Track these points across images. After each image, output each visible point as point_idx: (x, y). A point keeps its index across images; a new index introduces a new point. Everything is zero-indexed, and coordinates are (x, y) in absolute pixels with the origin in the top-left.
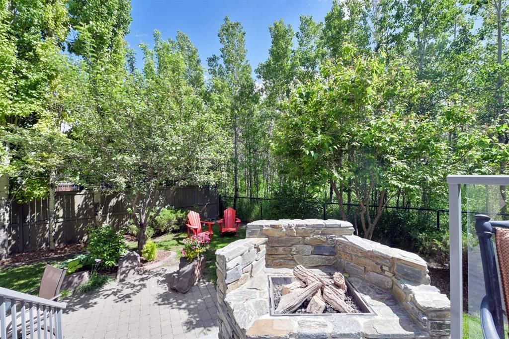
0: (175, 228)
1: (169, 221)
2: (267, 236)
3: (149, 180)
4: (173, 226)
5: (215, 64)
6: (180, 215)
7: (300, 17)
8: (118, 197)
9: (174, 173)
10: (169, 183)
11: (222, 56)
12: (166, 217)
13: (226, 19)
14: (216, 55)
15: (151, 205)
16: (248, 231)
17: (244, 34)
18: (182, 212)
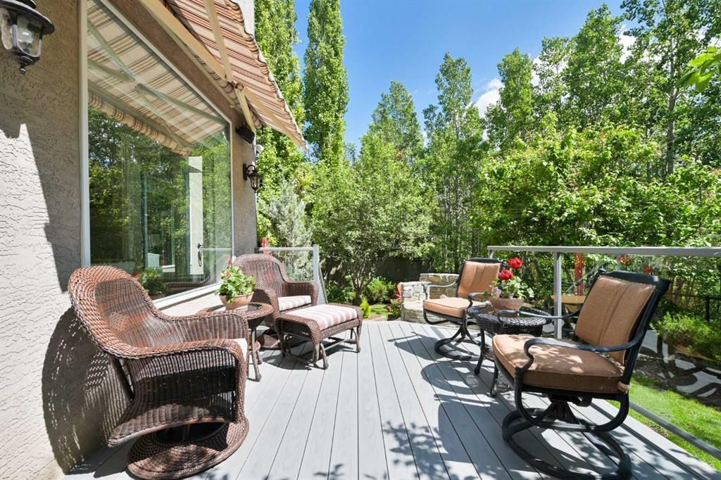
0: (386, 299)
1: (381, 292)
2: (430, 281)
3: (365, 250)
4: (384, 297)
5: (432, 115)
6: (390, 286)
7: (543, 42)
8: (337, 267)
9: (385, 244)
10: (381, 253)
11: (441, 103)
12: (378, 287)
13: (447, 57)
14: (433, 105)
15: (365, 275)
16: (421, 278)
17: (468, 71)
18: (392, 284)
